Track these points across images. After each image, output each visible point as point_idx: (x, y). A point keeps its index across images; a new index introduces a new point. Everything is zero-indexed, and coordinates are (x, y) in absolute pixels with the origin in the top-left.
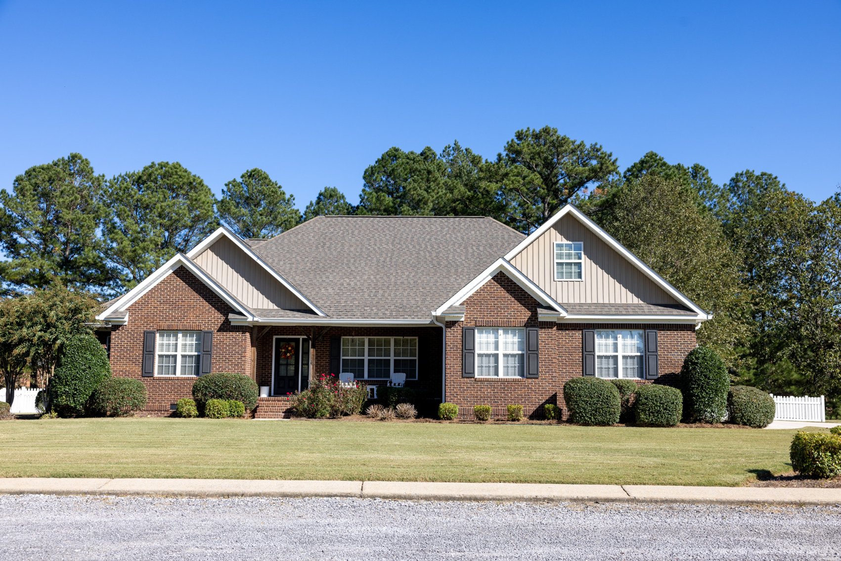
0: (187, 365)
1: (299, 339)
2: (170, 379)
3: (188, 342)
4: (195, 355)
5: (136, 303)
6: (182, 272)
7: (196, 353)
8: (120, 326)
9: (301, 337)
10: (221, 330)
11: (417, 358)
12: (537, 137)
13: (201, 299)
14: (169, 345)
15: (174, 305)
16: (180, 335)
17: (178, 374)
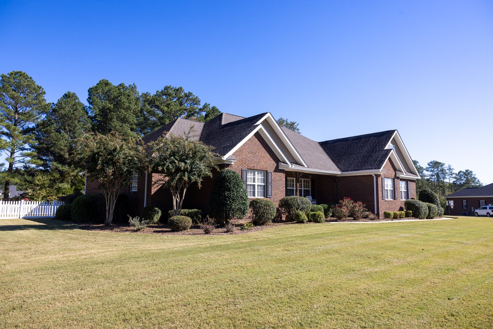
0: (259, 191)
3: (260, 177)
6: (258, 135)
7: (263, 184)
8: (230, 165)
10: (275, 171)
11: (310, 189)
14: (251, 178)
16: (256, 173)
17: (256, 196)
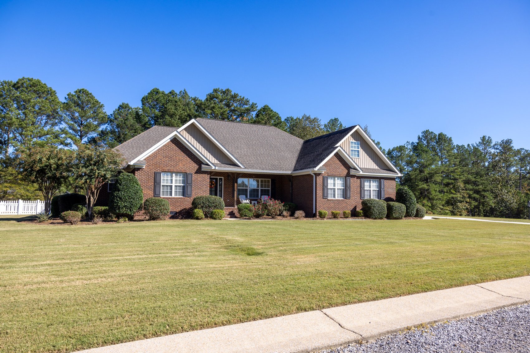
0: (178, 191)
1: (217, 178)
2: (170, 198)
3: (178, 179)
4: (182, 186)
5: (149, 156)
6: (175, 141)
7: (183, 185)
8: (140, 168)
9: (218, 178)
10: (196, 173)
11: (270, 189)
12: (224, 92)
13: (186, 156)
14: (167, 180)
15: (171, 158)
16: (174, 175)
17: (173, 196)
